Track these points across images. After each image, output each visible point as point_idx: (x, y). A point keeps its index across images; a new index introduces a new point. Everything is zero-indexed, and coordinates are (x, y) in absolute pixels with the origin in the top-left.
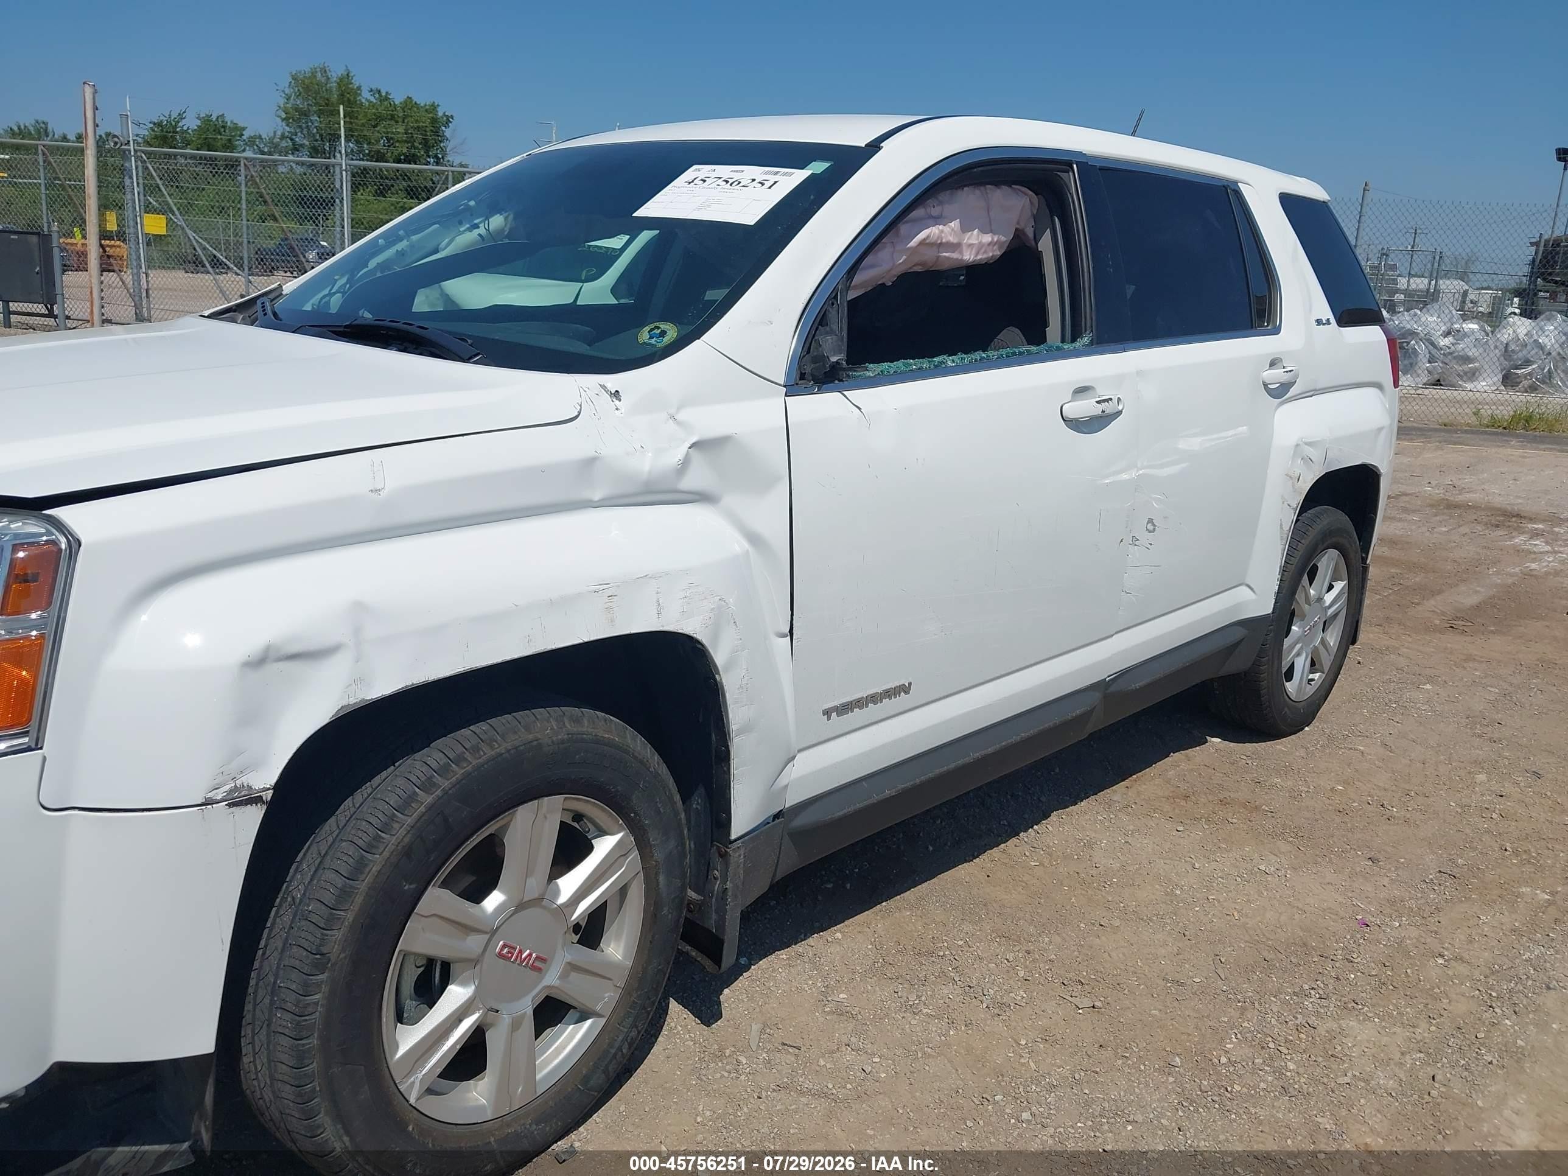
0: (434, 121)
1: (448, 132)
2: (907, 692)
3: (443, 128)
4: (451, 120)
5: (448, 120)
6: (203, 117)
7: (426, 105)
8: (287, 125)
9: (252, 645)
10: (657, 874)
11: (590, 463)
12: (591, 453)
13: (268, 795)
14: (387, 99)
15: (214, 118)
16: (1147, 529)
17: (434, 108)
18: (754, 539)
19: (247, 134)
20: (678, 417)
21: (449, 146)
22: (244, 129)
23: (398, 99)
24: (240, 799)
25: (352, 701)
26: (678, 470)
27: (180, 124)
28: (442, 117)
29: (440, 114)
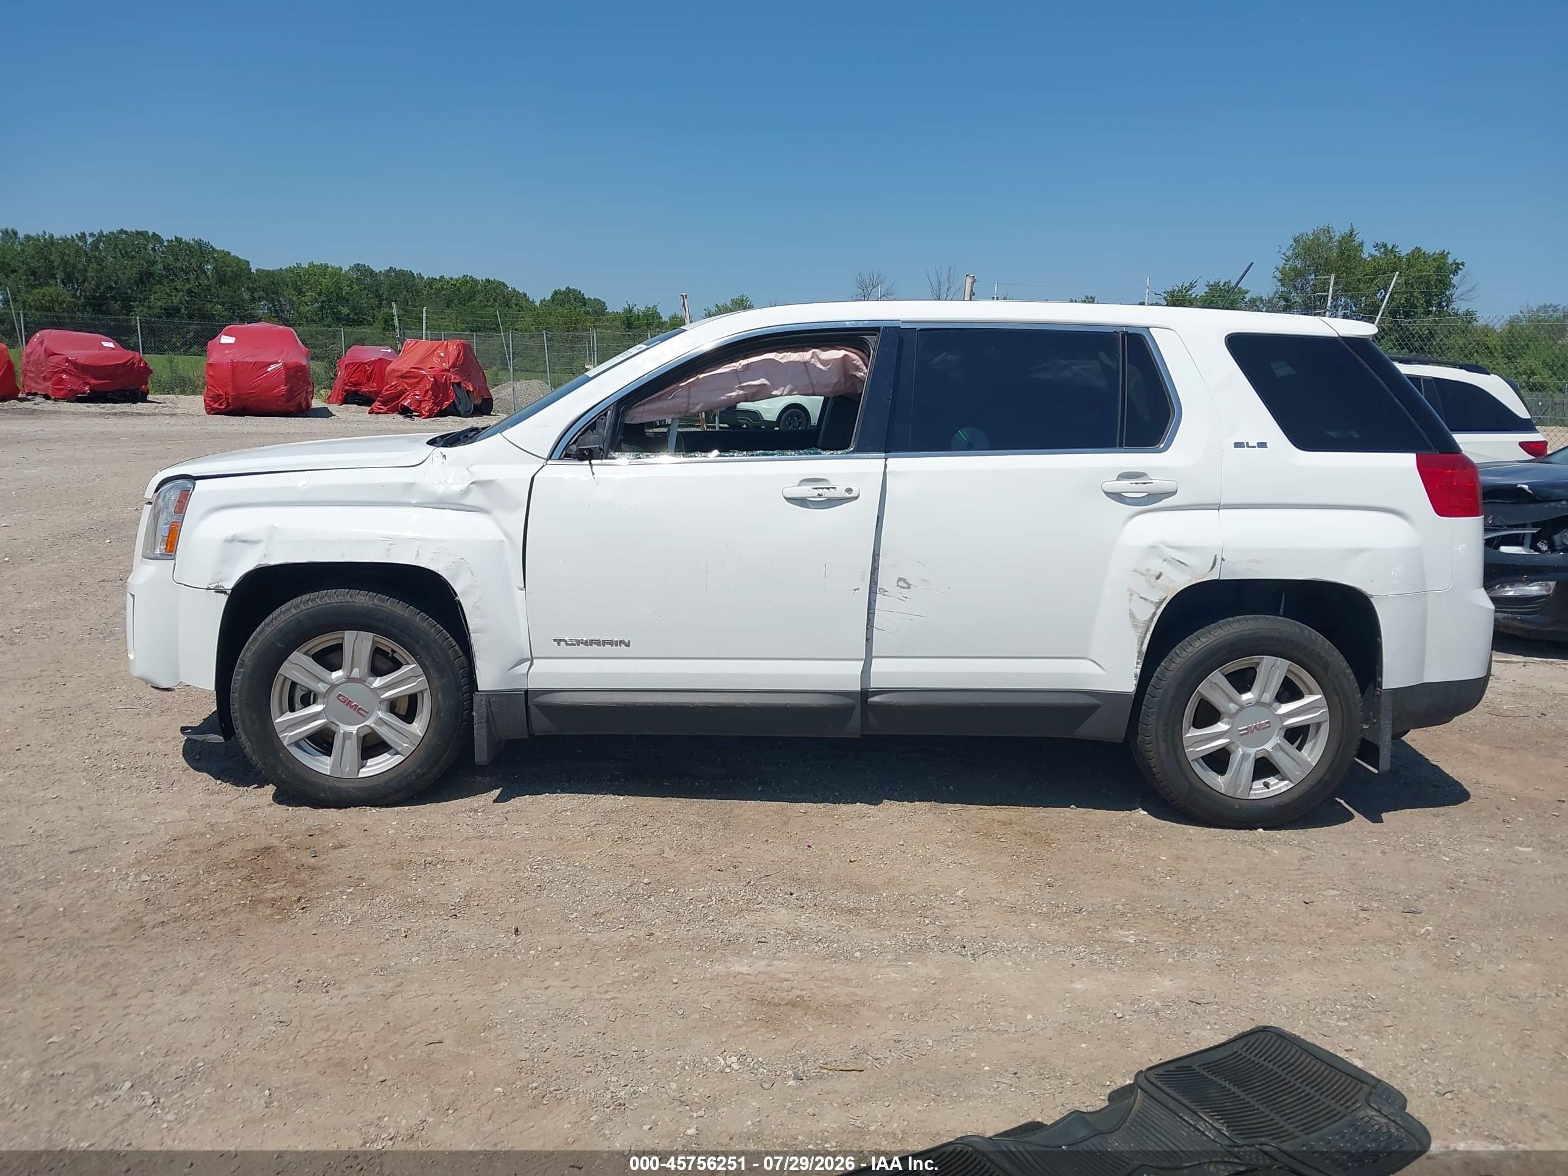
0: (1439, 269)
1: (1455, 280)
2: (628, 645)
3: (1451, 276)
4: (1461, 267)
5: (1457, 267)
6: (1212, 285)
7: (1435, 254)
8: (1283, 285)
11: (411, 485)
12: (412, 481)
13: (229, 592)
14: (1392, 251)
15: (1221, 284)
16: (898, 585)
17: (1444, 255)
18: (507, 535)
19: (1248, 297)
20: (470, 469)
21: (1456, 293)
22: (1247, 292)
23: (1405, 250)
24: (220, 591)
25: (263, 563)
27: (1190, 292)
28: (1451, 265)
29: (1450, 261)
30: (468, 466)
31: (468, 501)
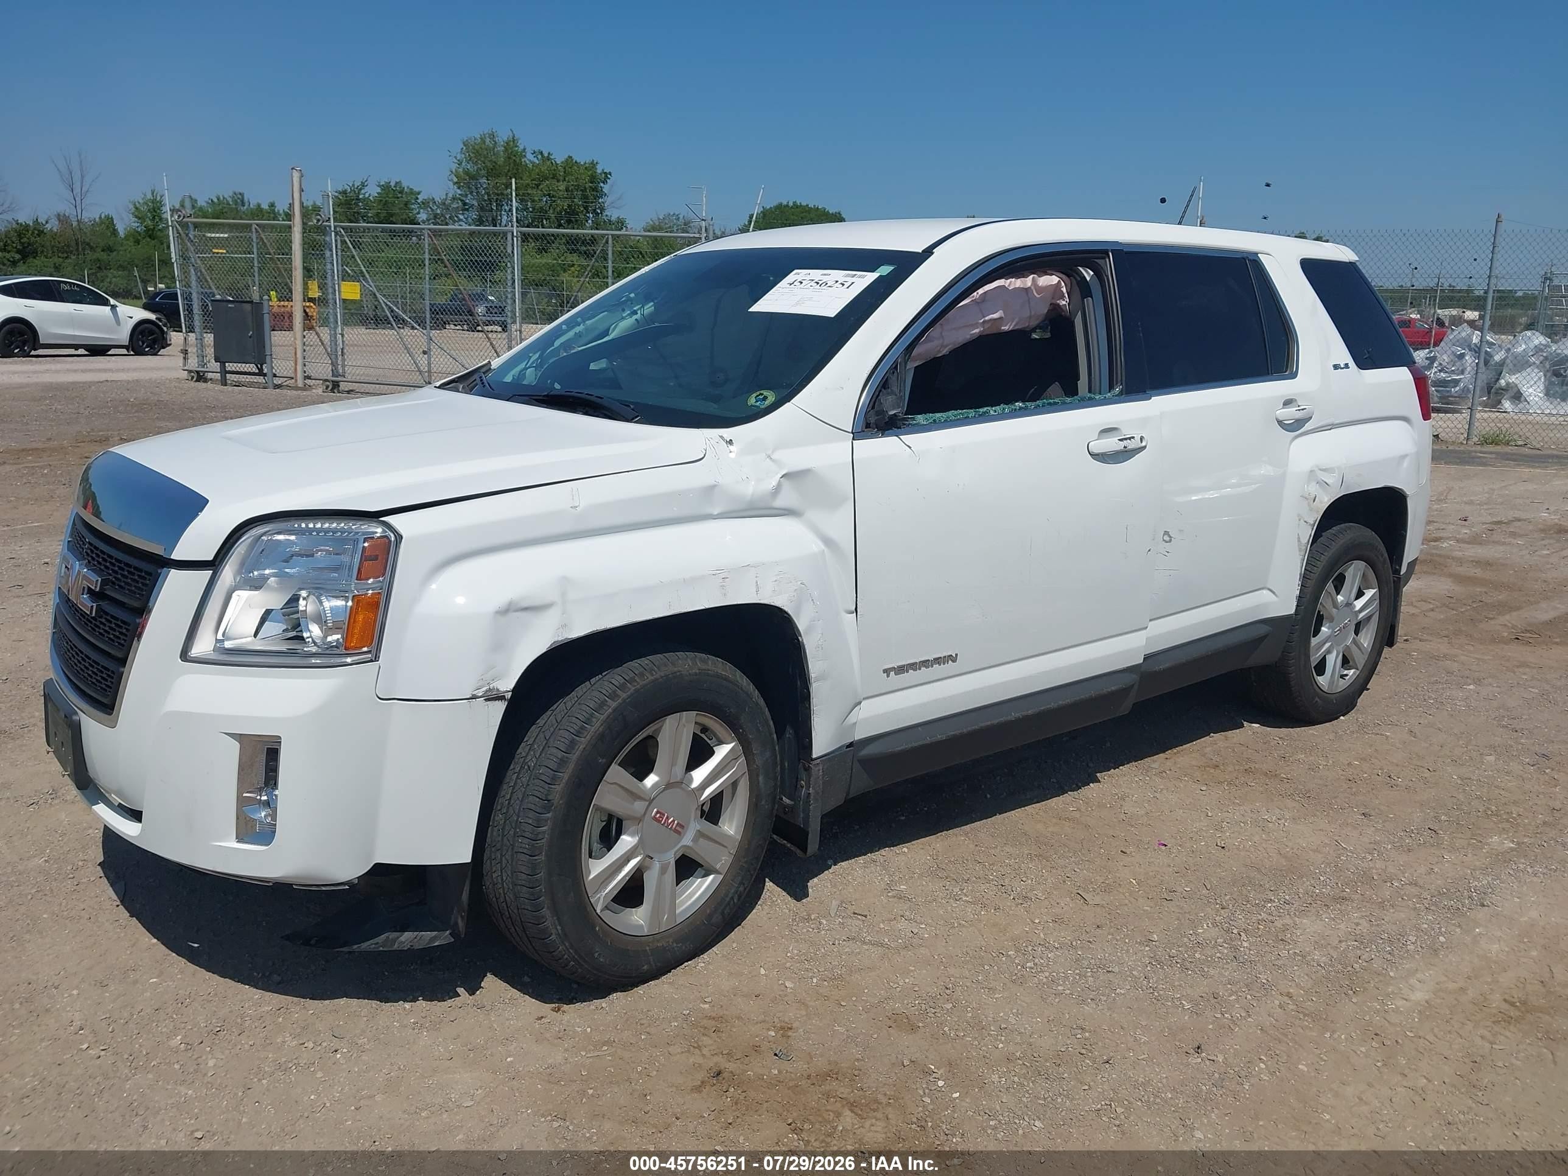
0: (593, 179)
1: (606, 188)
2: (954, 661)
3: (602, 184)
4: (609, 176)
5: (607, 175)
6: (383, 185)
7: (585, 163)
8: (459, 188)
9: (501, 599)
10: (758, 775)
11: (710, 490)
12: (713, 482)
13: (509, 695)
14: (548, 159)
15: (393, 184)
16: (1164, 540)
17: (593, 165)
18: (828, 542)
19: (421, 198)
20: (774, 456)
21: (607, 201)
22: (419, 193)
23: (559, 158)
24: (493, 697)
25: (560, 639)
26: (773, 493)
27: (363, 191)
28: (601, 174)
29: (599, 171)
30: (769, 452)
31: (779, 502)
